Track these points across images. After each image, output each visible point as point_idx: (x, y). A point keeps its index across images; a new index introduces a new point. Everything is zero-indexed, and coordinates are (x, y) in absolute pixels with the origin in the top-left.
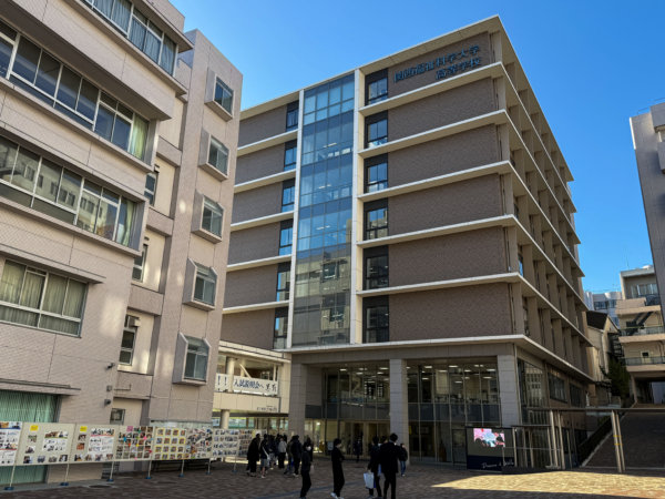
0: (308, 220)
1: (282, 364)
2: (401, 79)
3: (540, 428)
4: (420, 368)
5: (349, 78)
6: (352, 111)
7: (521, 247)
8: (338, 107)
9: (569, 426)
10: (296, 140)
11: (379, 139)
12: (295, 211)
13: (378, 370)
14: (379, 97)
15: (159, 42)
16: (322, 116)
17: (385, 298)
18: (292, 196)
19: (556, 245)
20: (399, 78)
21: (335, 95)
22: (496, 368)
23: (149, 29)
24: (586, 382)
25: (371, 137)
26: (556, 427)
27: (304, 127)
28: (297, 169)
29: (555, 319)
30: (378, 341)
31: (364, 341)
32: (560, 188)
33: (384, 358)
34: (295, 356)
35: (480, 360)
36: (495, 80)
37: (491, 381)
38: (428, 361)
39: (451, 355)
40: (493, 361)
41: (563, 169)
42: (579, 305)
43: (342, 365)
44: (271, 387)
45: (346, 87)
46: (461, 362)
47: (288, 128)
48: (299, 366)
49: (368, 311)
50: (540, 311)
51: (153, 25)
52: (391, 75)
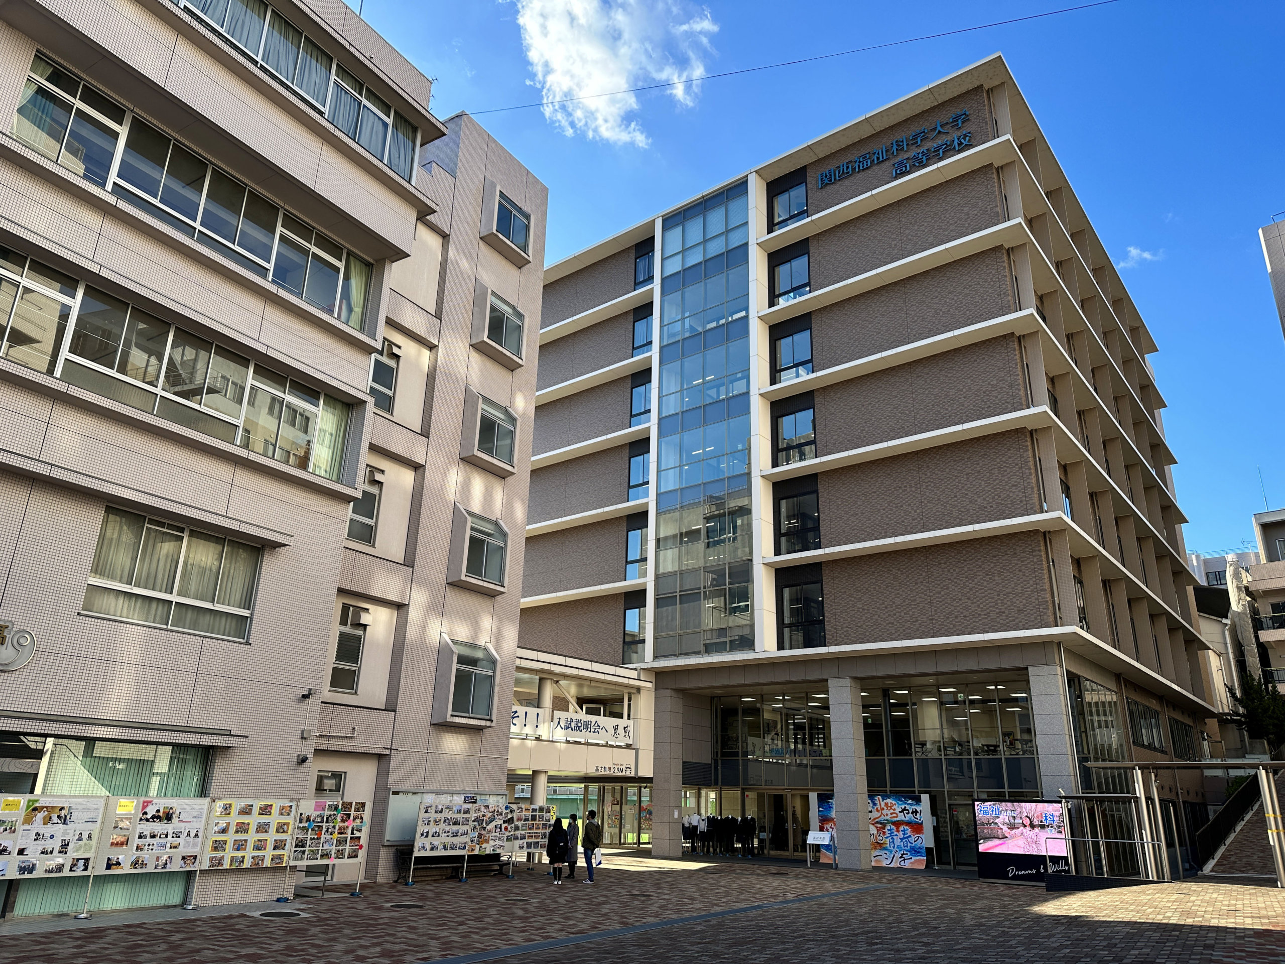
0: (676, 438)
1: (638, 689)
2: (830, 183)
3: (1117, 800)
4: (886, 693)
5: (739, 188)
6: (746, 244)
7: (1064, 468)
8: (721, 241)
9: (1172, 797)
10: (651, 304)
11: (796, 290)
12: (652, 424)
13: (809, 699)
14: (791, 217)
15: (385, 125)
16: (695, 258)
17: (815, 569)
18: (647, 400)
19: (1131, 465)
20: (827, 182)
21: (716, 219)
22: (1028, 690)
23: (365, 102)
24: (1200, 714)
25: (780, 288)
26: (1149, 799)
27: (663, 280)
28: (654, 353)
29: (1135, 598)
30: (806, 646)
31: (781, 647)
32: (1132, 364)
33: (819, 677)
34: (661, 677)
35: (997, 676)
36: (999, 169)
37: (1020, 715)
38: (901, 680)
39: (941, 669)
40: (1020, 678)
41: (1138, 330)
42: (1180, 573)
43: (745, 690)
44: (621, 730)
45: (734, 205)
46: (964, 681)
47: (637, 285)
48: (668, 692)
49: (787, 592)
50: (1107, 584)
51: (372, 96)
52: (812, 178)
